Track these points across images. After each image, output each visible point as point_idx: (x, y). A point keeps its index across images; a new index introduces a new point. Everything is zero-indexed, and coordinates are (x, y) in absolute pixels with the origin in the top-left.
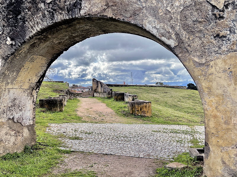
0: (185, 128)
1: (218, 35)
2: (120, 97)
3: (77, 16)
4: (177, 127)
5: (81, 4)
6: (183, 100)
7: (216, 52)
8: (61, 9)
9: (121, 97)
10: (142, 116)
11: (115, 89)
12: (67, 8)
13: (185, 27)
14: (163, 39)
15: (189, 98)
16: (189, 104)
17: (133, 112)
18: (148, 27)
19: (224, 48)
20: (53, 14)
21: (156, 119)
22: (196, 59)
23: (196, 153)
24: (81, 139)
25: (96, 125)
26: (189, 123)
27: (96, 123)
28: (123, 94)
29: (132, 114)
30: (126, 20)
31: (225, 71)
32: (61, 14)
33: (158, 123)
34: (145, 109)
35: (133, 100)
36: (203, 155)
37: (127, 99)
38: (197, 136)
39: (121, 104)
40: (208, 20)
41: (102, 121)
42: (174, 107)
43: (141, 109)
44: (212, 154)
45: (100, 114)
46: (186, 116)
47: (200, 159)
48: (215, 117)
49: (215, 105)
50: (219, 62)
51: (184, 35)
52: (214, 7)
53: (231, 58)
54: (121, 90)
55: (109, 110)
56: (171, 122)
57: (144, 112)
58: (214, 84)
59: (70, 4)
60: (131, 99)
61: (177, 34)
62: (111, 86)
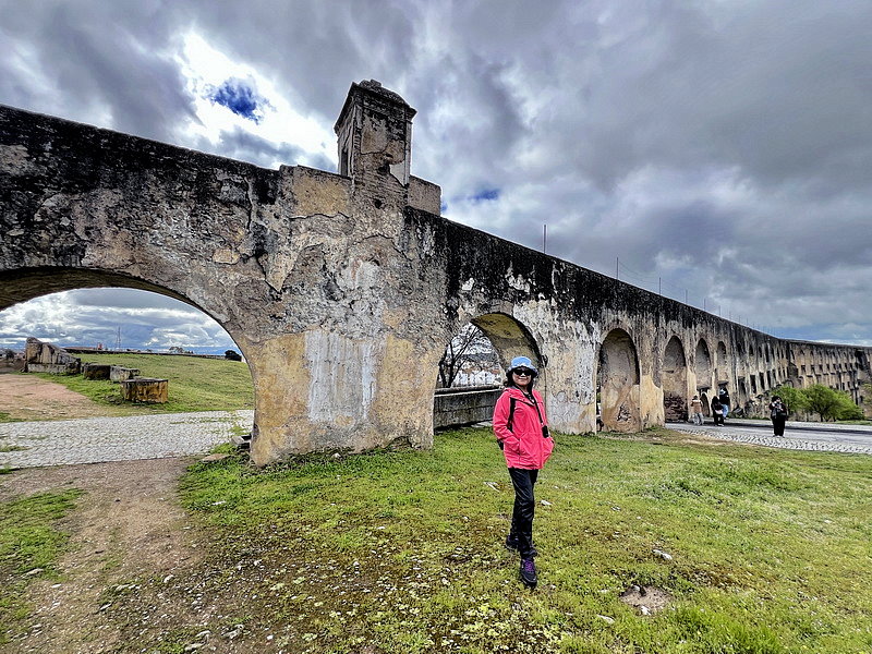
0: (222, 414)
1: (274, 316)
2: (100, 372)
3: (74, 265)
4: (210, 415)
5: (84, 251)
6: (220, 376)
7: (272, 332)
8: (42, 250)
9: (103, 373)
10: (148, 403)
11: (85, 358)
12: (55, 251)
13: (240, 303)
14: (212, 312)
15: (228, 373)
16: (230, 380)
17: (131, 397)
18: (192, 296)
19: (279, 329)
20: (21, 253)
21: (176, 405)
22: (250, 337)
23: (240, 440)
24: (25, 449)
25: (52, 423)
26: (228, 407)
27: (50, 420)
28: (109, 367)
29: (130, 400)
30: (161, 283)
31: (279, 351)
32: (39, 256)
33: (179, 411)
34: (155, 392)
35: (131, 377)
36: (249, 441)
37: (114, 376)
38: (240, 423)
39: (104, 385)
40: (264, 299)
41: (62, 417)
42: (206, 386)
43: (147, 392)
44: (261, 436)
45: (55, 404)
46: (224, 398)
47: (246, 446)
48: (267, 397)
49: (266, 385)
50: (274, 342)
51: (238, 310)
52: (272, 288)
53: (286, 338)
54: (102, 361)
55: (76, 396)
56: (200, 408)
57: (154, 396)
58: (268, 364)
59: (61, 246)
60: (126, 376)
61: (229, 309)
62: (78, 352)
